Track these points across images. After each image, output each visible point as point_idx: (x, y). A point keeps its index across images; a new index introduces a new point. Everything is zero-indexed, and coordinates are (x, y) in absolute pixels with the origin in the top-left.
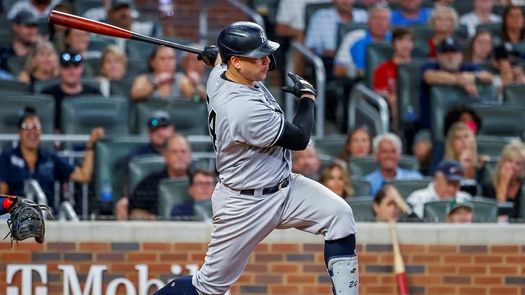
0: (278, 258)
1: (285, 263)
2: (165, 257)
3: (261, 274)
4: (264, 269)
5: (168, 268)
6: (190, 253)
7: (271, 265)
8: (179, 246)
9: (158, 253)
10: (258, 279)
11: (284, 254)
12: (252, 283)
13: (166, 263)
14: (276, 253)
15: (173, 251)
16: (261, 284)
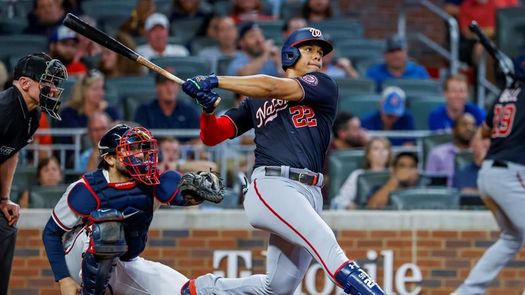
0: (467, 244)
1: (474, 249)
2: (361, 244)
3: (450, 259)
4: (454, 254)
5: (364, 254)
6: (385, 240)
7: (460, 251)
8: (376, 233)
9: (356, 240)
10: (448, 264)
11: (473, 241)
12: (443, 267)
13: (362, 249)
14: (465, 239)
15: (369, 238)
16: (451, 269)
